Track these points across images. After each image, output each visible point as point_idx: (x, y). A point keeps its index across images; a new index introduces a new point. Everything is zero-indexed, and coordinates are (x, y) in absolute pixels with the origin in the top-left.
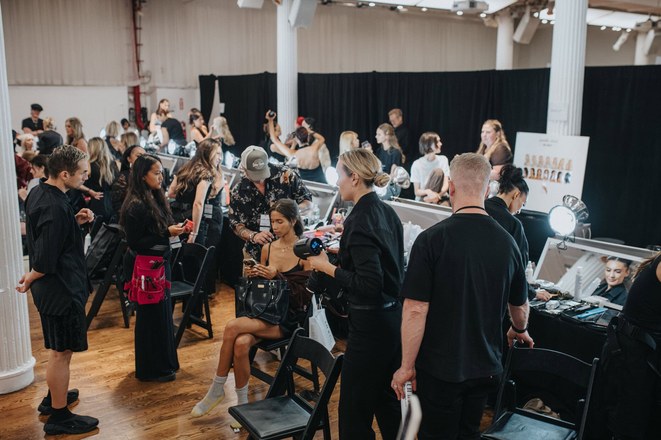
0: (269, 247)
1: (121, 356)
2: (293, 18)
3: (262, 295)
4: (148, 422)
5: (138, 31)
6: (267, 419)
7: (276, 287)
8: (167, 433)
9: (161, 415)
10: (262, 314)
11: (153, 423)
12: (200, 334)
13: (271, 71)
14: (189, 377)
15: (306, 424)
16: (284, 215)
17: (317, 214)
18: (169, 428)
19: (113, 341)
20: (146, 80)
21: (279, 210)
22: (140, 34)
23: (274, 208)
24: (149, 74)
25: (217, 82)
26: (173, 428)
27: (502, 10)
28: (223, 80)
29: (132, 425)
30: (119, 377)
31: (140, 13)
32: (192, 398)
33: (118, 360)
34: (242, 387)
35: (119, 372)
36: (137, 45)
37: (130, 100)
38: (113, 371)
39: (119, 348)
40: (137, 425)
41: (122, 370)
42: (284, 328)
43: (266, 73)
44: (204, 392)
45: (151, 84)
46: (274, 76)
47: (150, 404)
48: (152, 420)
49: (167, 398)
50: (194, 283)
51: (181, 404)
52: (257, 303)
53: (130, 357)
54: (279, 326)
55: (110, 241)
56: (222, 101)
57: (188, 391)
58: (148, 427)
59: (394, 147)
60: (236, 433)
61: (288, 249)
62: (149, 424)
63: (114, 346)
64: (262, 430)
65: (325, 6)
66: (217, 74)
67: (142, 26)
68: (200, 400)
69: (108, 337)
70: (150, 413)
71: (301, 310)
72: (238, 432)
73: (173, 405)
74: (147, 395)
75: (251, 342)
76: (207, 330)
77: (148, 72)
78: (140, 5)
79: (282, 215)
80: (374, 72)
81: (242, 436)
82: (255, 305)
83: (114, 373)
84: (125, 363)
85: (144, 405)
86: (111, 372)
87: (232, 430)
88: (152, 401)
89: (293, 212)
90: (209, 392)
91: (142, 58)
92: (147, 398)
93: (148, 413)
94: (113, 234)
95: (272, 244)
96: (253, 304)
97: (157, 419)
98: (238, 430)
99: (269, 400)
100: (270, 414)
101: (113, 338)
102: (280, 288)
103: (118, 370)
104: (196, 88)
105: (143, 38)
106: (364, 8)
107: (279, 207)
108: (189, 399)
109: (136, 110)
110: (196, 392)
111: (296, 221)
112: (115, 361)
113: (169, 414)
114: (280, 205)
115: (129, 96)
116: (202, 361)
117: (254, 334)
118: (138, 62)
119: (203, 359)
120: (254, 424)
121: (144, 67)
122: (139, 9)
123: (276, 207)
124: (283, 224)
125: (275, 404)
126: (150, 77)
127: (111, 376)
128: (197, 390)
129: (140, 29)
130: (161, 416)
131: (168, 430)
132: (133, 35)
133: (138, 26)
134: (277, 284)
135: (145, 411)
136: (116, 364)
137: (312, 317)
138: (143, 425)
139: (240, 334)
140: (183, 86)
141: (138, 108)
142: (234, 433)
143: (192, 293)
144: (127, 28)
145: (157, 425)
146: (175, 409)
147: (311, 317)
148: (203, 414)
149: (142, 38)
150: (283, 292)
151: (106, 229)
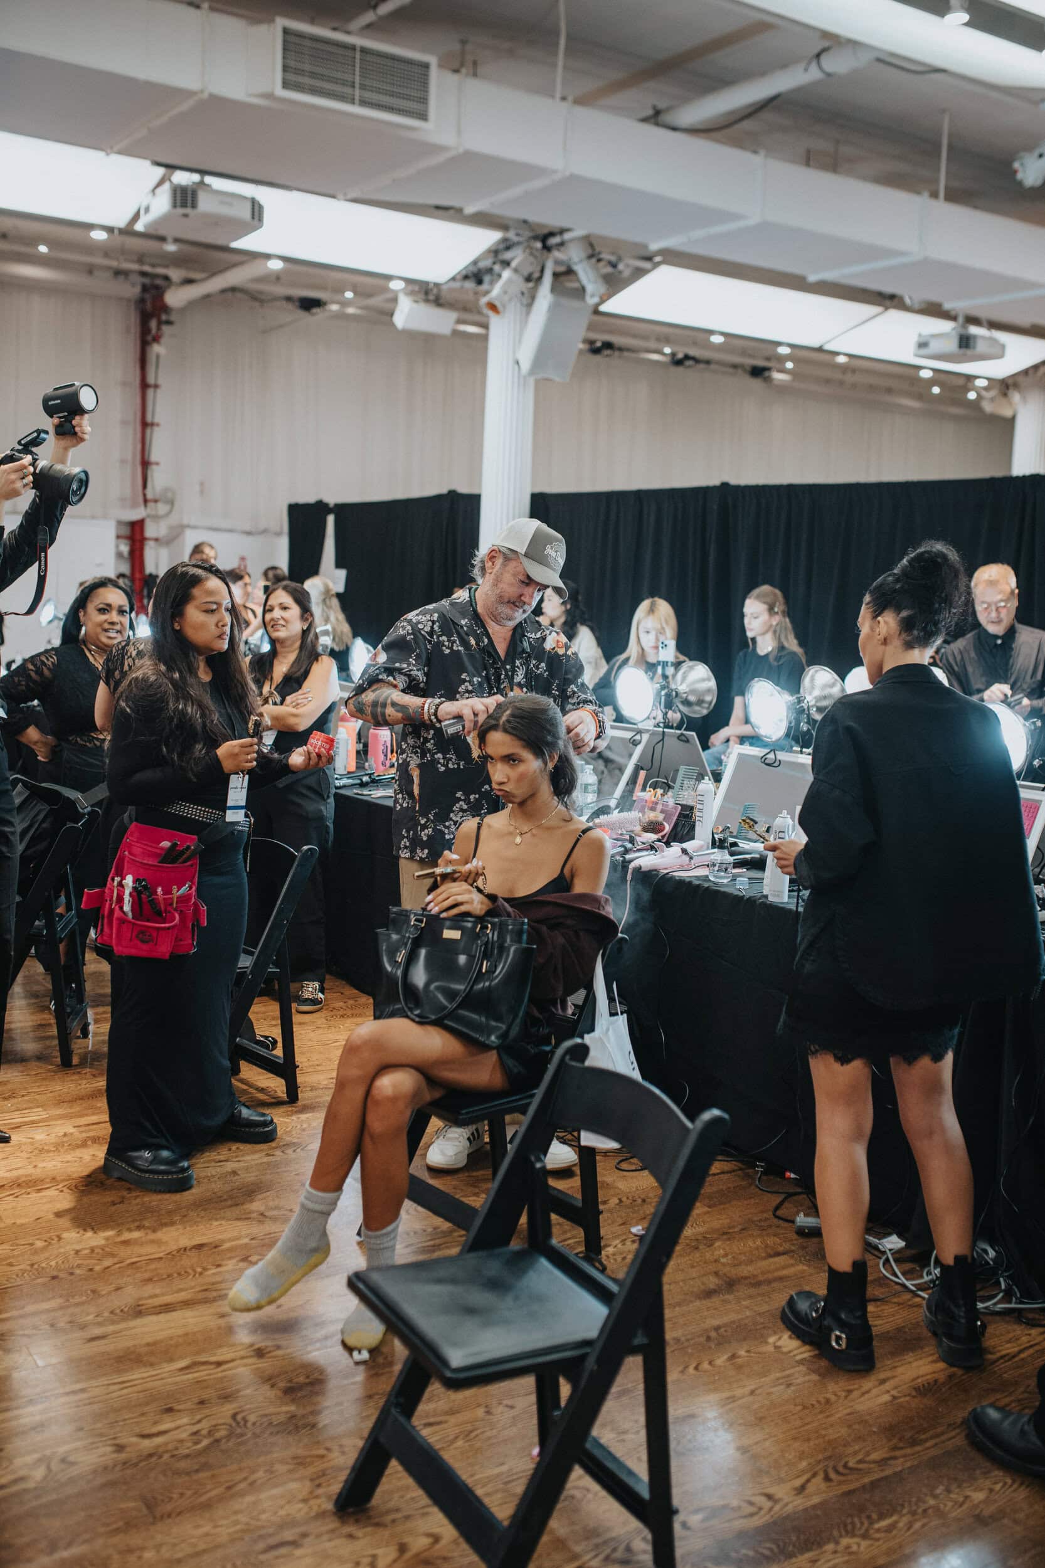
0: (479, 828)
1: (40, 1136)
2: (526, 354)
3: (455, 961)
4: (100, 1319)
5: (150, 393)
6: (470, 1311)
7: (495, 938)
8: (152, 1353)
9: (140, 1299)
10: (452, 1015)
11: (113, 1322)
12: (262, 1090)
13: (463, 489)
14: (225, 1200)
15: (593, 1333)
16: (524, 743)
17: (590, 788)
18: (158, 1338)
19: (23, 1096)
20: (162, 508)
21: (510, 730)
22: (155, 397)
23: (493, 722)
24: (169, 495)
25: (331, 519)
26: (171, 1338)
27: (1026, 372)
28: (346, 512)
29: (52, 1325)
30: (29, 1190)
31: (156, 349)
32: (231, 1258)
33: (32, 1144)
34: (384, 1227)
35: (30, 1175)
36: (145, 425)
37: (119, 555)
38: (15, 1173)
39: (37, 1114)
40: (68, 1326)
41: (38, 1171)
42: (510, 1062)
43: (452, 494)
44: (267, 1241)
45: (173, 520)
46: (474, 501)
47: (108, 1267)
48: (112, 1312)
49: (161, 1255)
50: (256, 949)
51: (201, 1274)
52: (437, 981)
53: (65, 1139)
54: (499, 1054)
55: (36, 826)
56: (339, 564)
57: (220, 1237)
58: (98, 1331)
59: (786, 644)
60: (357, 1363)
61: (534, 835)
62: (100, 1324)
63: (26, 1109)
64: (455, 1344)
65: (597, 358)
66: (331, 499)
67: (160, 382)
68: (256, 1263)
69: (9, 1087)
70: (109, 1293)
71: (560, 1012)
72: (364, 1362)
73: (175, 1275)
74: (103, 1242)
75: (416, 1094)
76: (283, 1082)
77: (166, 490)
78: (159, 328)
79: (517, 743)
80: (725, 485)
81: (377, 1375)
82: (432, 987)
83: (18, 1178)
84: (51, 1154)
85: (91, 1270)
86: (8, 1175)
87: (346, 1354)
88: (116, 1260)
89: (549, 732)
90: (280, 1243)
91: (154, 456)
92: (103, 1250)
93: (104, 1293)
94: (45, 808)
95: (485, 820)
96: (427, 985)
97: (126, 1309)
98: (365, 1355)
99: (472, 1259)
100: (479, 1297)
101: (26, 1088)
102: (508, 940)
103: (30, 1170)
104: (279, 534)
105: (161, 407)
106: (689, 367)
107: (508, 721)
108: (223, 1260)
109: (132, 578)
110: (246, 1240)
111: (556, 758)
112: (23, 1147)
113: (165, 1298)
114: (512, 715)
115: (117, 546)
116: (266, 1159)
117: (426, 1071)
118: (145, 464)
119: (268, 1155)
120: (430, 1325)
121: (159, 479)
122: (156, 339)
123: (501, 722)
124: (522, 768)
125: (493, 1267)
126: (171, 503)
127: (6, 1187)
128: (248, 1235)
129: (156, 386)
130: (140, 1303)
131: (154, 1344)
132: (138, 400)
133: (151, 380)
134: (500, 929)
135: (93, 1287)
136: (25, 1155)
137: (592, 1035)
138: (83, 1327)
139: (386, 1068)
140: (247, 527)
141: (137, 575)
142: (352, 1364)
143: (248, 971)
144: (124, 384)
145: (126, 1329)
146: (181, 1287)
147: (588, 1033)
148: (263, 1302)
149: (158, 409)
150: (515, 951)
151: (27, 793)
